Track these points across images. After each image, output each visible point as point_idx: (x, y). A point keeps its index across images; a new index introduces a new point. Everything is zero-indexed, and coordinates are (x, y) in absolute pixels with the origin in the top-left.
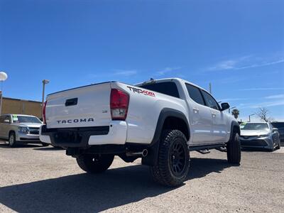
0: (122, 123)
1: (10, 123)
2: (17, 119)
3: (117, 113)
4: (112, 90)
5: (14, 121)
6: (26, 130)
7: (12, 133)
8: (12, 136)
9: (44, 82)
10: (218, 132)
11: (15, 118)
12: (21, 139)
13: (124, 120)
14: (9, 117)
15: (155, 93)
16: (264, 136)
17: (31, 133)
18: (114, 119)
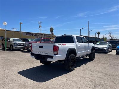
0: (57, 55)
1: (10, 41)
2: (12, 40)
3: (55, 53)
4: (54, 46)
5: (12, 41)
6: (17, 44)
7: (11, 45)
8: (11, 47)
9: (20, 23)
10: (86, 51)
11: (11, 39)
12: (15, 48)
13: (57, 54)
14: (9, 39)
15: (66, 44)
16: (105, 48)
17: (19, 46)
18: (54, 54)
